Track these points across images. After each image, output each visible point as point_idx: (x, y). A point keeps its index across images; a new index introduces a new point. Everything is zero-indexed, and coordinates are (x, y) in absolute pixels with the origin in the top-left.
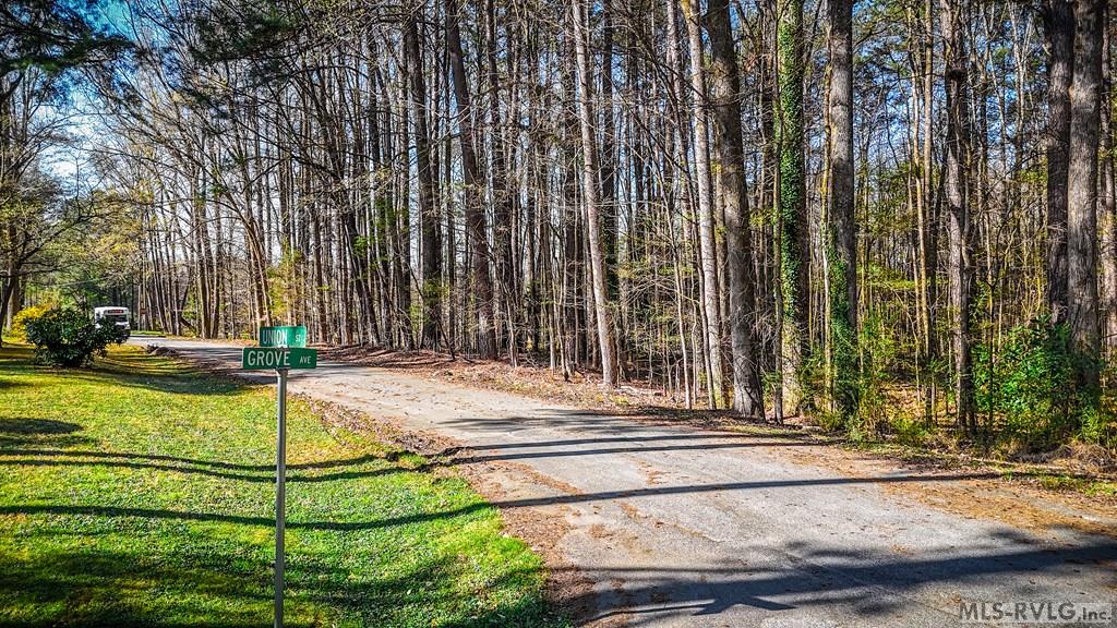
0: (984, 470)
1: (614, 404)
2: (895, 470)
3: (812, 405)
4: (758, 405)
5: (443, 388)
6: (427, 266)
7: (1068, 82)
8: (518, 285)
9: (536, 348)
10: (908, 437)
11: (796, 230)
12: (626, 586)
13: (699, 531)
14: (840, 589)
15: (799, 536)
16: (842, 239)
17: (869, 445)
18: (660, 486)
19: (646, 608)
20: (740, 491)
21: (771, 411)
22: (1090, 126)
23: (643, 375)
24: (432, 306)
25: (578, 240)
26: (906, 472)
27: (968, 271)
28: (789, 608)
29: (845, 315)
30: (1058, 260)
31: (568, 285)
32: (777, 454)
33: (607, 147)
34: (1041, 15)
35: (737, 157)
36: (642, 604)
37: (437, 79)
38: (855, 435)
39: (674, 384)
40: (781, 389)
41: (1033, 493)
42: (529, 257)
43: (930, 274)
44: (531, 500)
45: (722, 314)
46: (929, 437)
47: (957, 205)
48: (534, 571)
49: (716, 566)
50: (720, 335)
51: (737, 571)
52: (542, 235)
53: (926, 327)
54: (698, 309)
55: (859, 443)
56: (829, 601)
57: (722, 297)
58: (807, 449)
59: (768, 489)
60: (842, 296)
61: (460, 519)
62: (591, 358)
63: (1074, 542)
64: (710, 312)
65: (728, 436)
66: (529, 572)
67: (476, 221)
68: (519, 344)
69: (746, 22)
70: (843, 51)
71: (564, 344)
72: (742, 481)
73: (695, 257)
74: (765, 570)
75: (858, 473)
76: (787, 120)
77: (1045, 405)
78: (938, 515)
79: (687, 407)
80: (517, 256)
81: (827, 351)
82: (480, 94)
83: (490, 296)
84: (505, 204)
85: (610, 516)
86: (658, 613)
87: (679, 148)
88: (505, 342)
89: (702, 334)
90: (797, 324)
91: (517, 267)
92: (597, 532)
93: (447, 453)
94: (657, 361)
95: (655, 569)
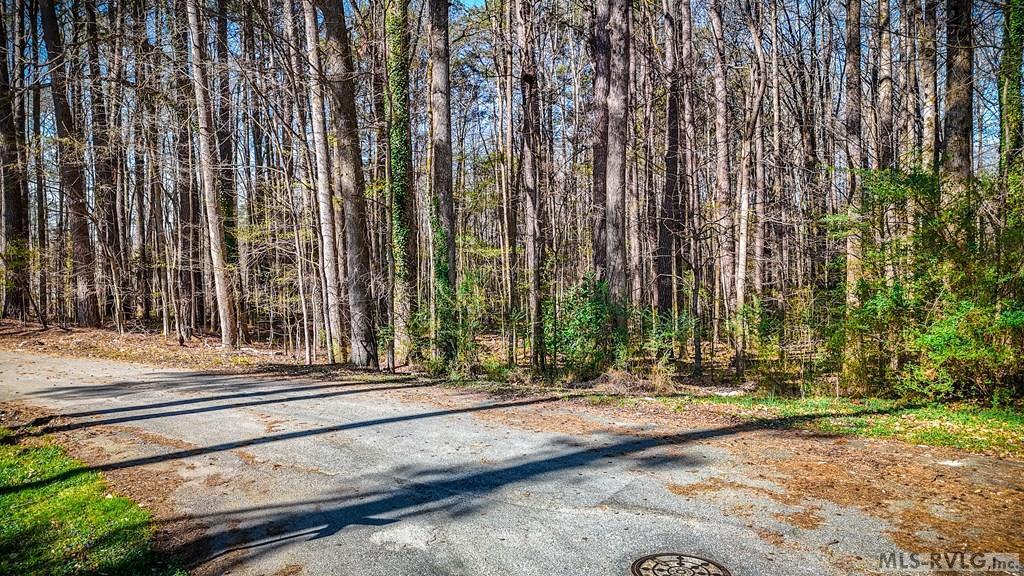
0: (549, 395)
1: (233, 364)
2: (485, 401)
3: (419, 354)
4: (373, 357)
5: (33, 358)
6: (10, 226)
7: (607, 93)
8: (125, 250)
9: (147, 315)
10: (495, 375)
11: (405, 201)
12: (241, 526)
13: (315, 468)
14: (438, 499)
15: (406, 461)
16: (443, 210)
17: (465, 382)
18: (278, 433)
19: (262, 542)
20: (354, 430)
21: (384, 362)
22: (621, 128)
23: (264, 338)
24: (17, 270)
25: (193, 203)
26: (492, 401)
27: (538, 240)
28: (395, 521)
29: (447, 275)
30: (600, 233)
31: (183, 249)
32: (388, 396)
33: (223, 111)
34: (589, 41)
35: (351, 130)
36: (258, 539)
37: (22, 25)
38: (454, 376)
39: (294, 344)
40: (393, 341)
41: (582, 409)
42: (137, 223)
43: (512, 244)
44: (139, 460)
45: (341, 277)
46: (510, 374)
47: (531, 186)
48: (141, 525)
49: (330, 497)
50: (339, 295)
51: (349, 498)
52: (153, 199)
53: (509, 286)
54: (318, 271)
55: (456, 381)
56: (428, 511)
57: (340, 261)
58: (414, 390)
59: (379, 426)
60: (443, 258)
61: (52, 488)
62: (209, 324)
63: (609, 442)
64: (329, 273)
65: (345, 385)
66: (135, 527)
67: (72, 178)
68: (126, 310)
69: (359, 12)
70: (441, 45)
71: (178, 309)
72: (356, 421)
73: (314, 223)
74: (375, 493)
75: (455, 406)
76: (395, 103)
77: (591, 344)
78: (515, 432)
79: (308, 363)
80: (123, 219)
81: (432, 306)
82: (76, 43)
83: (90, 259)
84: (108, 161)
85: (227, 466)
86: (273, 544)
87: (297, 120)
88: (110, 309)
89: (322, 295)
90: (407, 284)
91: (124, 231)
92: (212, 481)
93: (37, 422)
94: (278, 321)
95: (271, 507)
